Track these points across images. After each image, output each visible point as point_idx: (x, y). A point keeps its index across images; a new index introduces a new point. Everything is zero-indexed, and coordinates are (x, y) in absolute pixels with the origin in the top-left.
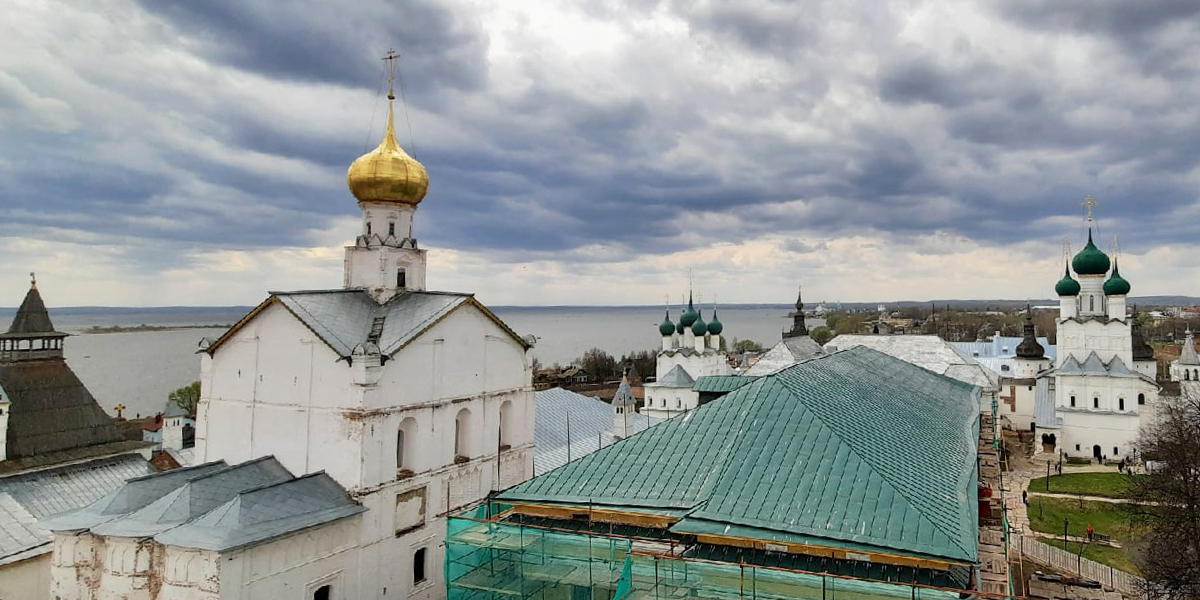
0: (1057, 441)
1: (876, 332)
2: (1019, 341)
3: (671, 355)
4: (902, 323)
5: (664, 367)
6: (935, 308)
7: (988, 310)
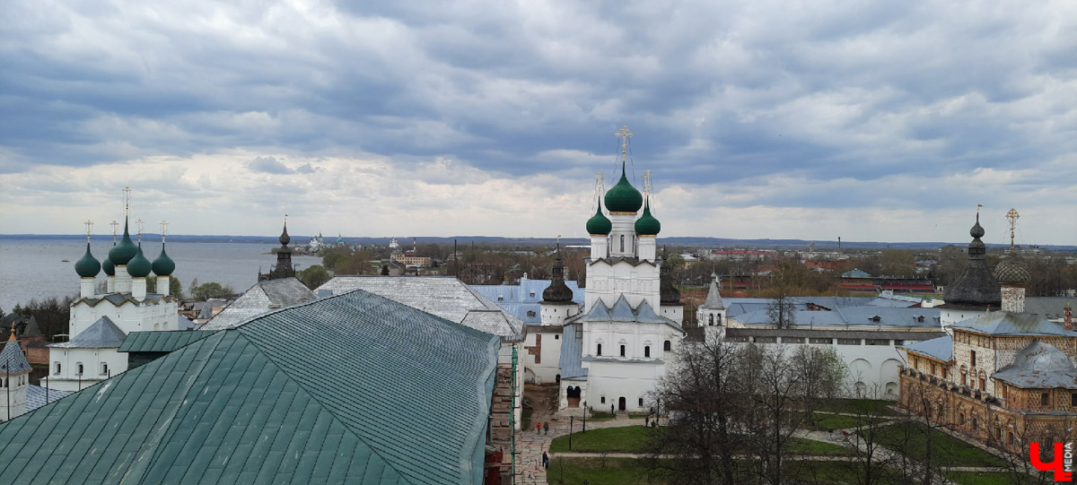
0: (583, 394)
1: (385, 273)
2: (547, 284)
3: (93, 303)
4: (418, 262)
5: (81, 320)
6: (457, 245)
7: (518, 249)
